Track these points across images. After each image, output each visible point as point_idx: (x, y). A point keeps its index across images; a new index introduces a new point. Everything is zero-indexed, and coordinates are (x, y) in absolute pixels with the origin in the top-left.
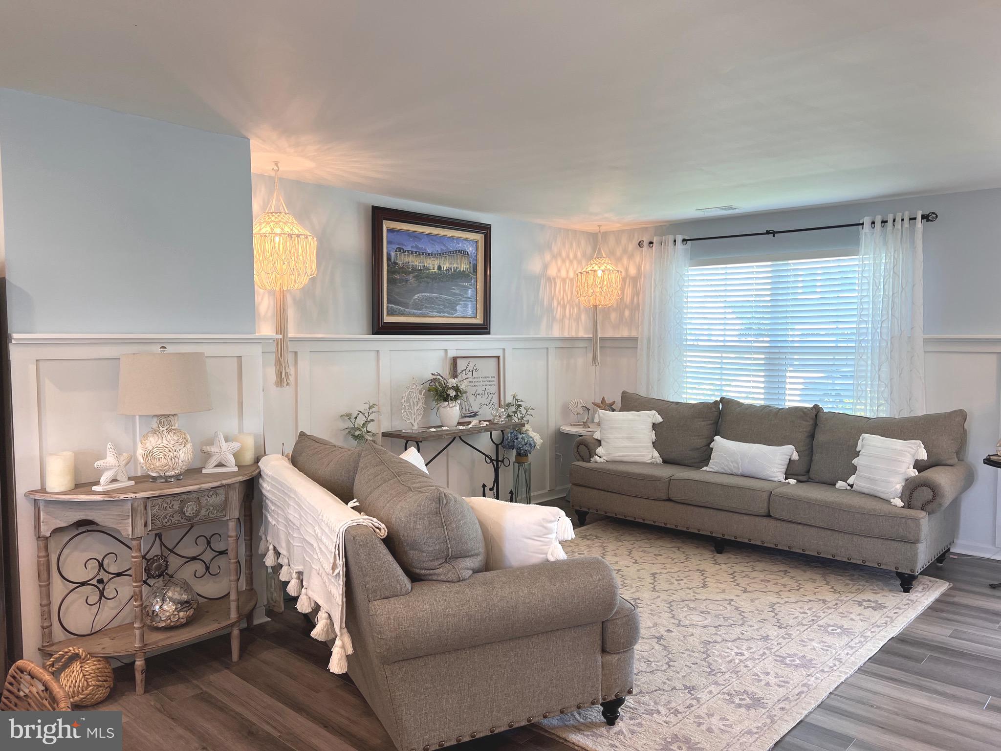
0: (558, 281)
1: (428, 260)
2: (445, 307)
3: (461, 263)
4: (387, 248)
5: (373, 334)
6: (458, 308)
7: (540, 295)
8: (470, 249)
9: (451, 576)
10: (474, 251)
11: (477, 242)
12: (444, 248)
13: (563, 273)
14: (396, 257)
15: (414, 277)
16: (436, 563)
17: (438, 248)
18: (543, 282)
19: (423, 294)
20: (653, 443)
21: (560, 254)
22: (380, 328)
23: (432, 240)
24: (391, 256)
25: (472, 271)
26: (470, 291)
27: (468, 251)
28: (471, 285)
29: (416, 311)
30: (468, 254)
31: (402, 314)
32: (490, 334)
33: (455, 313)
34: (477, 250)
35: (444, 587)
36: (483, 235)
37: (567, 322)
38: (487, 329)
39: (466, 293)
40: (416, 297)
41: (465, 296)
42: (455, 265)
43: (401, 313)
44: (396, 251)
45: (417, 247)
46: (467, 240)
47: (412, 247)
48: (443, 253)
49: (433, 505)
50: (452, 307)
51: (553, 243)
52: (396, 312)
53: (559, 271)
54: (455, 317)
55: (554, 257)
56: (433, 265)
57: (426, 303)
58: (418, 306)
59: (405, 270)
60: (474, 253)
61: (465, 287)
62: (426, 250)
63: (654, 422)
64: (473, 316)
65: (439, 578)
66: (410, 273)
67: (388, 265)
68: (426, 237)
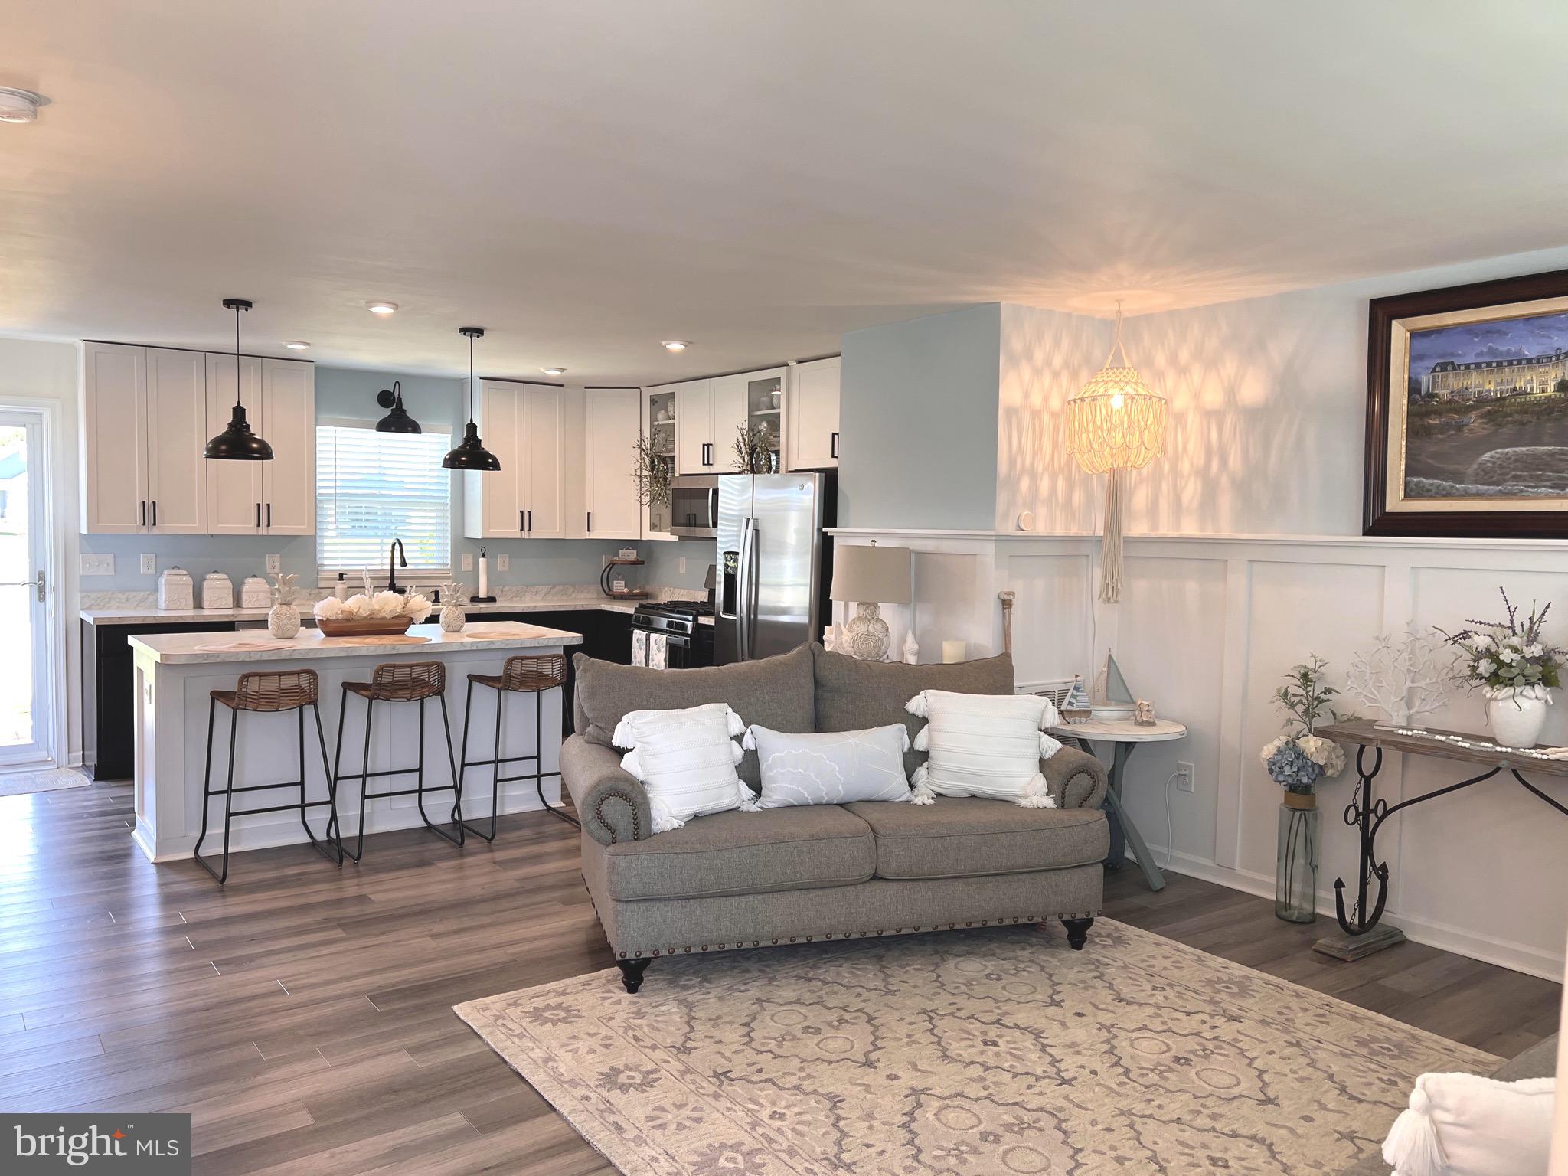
1: (1526, 371)
5: (1364, 535)
14: (1435, 382)
15: (1481, 416)
19: (1509, 450)
22: (1375, 523)
24: (1419, 384)
29: (1487, 487)
31: (1444, 496)
40: (1486, 456)
43: (1444, 492)
44: (1434, 371)
52: (1428, 491)
56: (1544, 383)
57: (1514, 469)
58: (1491, 475)
59: (1457, 406)
66: (1470, 408)
67: (1411, 403)
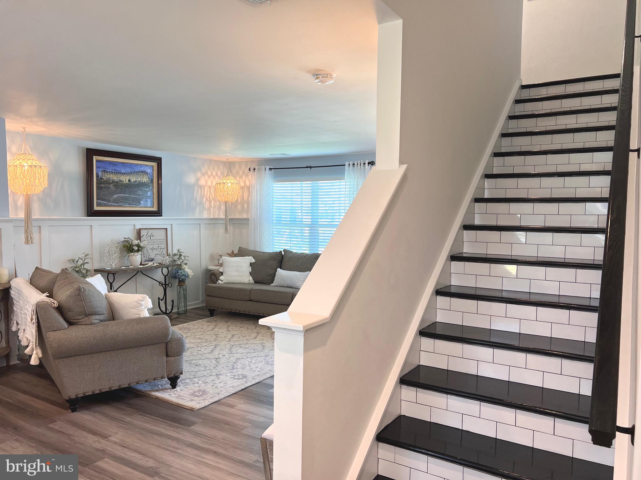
0: (206, 188)
1: (122, 176)
2: (133, 202)
3: (143, 178)
4: (96, 170)
5: (88, 216)
6: (141, 202)
7: (195, 195)
8: (149, 171)
9: (87, 322)
10: (151, 172)
11: (153, 167)
12: (132, 170)
13: (209, 183)
14: (102, 175)
15: (113, 186)
16: (81, 317)
17: (129, 170)
18: (196, 188)
19: (120, 195)
20: (250, 273)
21: (207, 173)
22: (91, 213)
23: (125, 166)
24: (99, 175)
25: (150, 182)
26: (149, 193)
27: (147, 171)
28: (150, 190)
29: (115, 204)
30: (147, 173)
32: (162, 216)
33: (140, 205)
34: (153, 171)
35: (83, 326)
36: (156, 163)
37: (212, 210)
38: (160, 214)
39: (147, 194)
40: (115, 196)
41: (146, 196)
42: (139, 179)
43: (105, 205)
44: (102, 172)
45: (115, 169)
46: (146, 165)
47: (112, 170)
48: (132, 173)
49: (77, 292)
50: (137, 201)
51: (202, 167)
52: (102, 204)
53: (206, 182)
54: (139, 207)
55: (203, 174)
56: (126, 179)
57: (121, 200)
58: (116, 201)
59: (108, 182)
60: (151, 173)
61: (146, 191)
62: (121, 171)
63: (251, 262)
64: (151, 207)
65: (82, 323)
66: (111, 183)
67: (97, 180)
68: (120, 164)
